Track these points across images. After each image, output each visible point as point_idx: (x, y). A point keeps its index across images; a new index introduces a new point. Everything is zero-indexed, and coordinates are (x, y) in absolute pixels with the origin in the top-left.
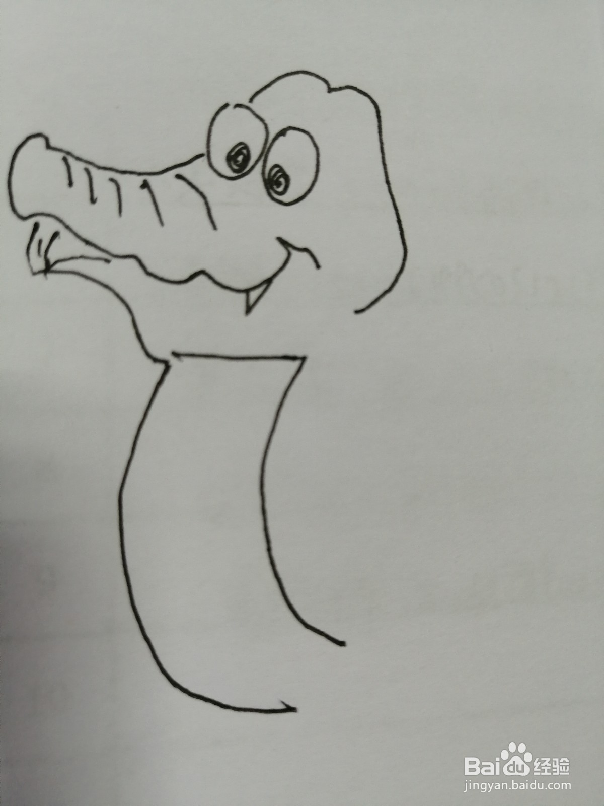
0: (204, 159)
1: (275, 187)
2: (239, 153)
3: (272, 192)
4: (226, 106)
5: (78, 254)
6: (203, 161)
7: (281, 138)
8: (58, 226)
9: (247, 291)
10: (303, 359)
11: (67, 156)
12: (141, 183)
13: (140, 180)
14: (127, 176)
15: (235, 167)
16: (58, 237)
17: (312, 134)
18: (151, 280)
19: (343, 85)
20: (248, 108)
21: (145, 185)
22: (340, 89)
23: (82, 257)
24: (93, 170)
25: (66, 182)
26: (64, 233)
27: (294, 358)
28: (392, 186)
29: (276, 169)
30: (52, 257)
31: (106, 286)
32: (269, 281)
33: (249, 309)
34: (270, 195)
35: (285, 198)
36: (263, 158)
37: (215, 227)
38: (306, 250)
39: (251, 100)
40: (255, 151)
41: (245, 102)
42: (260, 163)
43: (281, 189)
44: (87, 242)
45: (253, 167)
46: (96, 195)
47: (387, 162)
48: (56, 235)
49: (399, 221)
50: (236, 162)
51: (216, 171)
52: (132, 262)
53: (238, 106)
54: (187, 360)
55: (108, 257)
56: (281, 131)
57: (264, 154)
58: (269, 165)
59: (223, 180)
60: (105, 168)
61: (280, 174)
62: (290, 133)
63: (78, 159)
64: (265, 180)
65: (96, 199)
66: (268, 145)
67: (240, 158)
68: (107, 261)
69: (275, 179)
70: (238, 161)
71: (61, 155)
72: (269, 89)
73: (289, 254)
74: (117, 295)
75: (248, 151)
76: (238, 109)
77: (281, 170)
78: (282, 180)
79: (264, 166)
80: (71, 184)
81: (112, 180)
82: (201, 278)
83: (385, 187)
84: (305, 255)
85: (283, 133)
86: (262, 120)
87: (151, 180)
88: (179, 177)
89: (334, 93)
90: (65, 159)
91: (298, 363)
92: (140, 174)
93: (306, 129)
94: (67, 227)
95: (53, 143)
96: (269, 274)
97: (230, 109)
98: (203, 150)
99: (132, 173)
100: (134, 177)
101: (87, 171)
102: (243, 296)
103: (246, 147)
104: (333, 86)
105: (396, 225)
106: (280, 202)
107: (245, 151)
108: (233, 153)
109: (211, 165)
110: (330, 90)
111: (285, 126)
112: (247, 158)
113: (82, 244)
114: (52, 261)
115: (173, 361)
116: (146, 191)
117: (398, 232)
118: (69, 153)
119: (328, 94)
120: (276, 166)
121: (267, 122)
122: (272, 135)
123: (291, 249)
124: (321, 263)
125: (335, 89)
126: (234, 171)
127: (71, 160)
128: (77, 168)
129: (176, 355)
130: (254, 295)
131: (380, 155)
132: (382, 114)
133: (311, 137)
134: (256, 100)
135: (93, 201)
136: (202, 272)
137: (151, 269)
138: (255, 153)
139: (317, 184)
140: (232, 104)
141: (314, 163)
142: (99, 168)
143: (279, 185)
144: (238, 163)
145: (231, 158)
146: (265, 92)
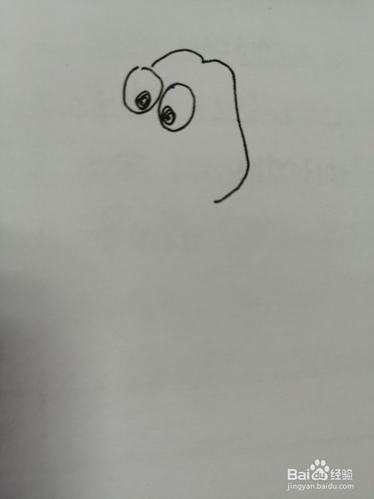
1: (166, 120)
2: (144, 97)
3: (164, 123)
4: (136, 68)
7: (171, 90)
15: (141, 106)
17: (192, 88)
19: (212, 59)
20: (150, 70)
22: (210, 61)
29: (167, 109)
34: (162, 124)
35: (173, 127)
36: (159, 101)
39: (153, 65)
40: (154, 97)
41: (149, 66)
42: (157, 105)
43: (170, 121)
45: (152, 107)
47: (239, 108)
49: (245, 145)
50: (141, 103)
51: (128, 108)
53: (144, 68)
57: (160, 99)
58: (163, 106)
59: (133, 114)
61: (169, 112)
62: (177, 87)
64: (159, 115)
66: (162, 94)
67: (144, 101)
69: (166, 115)
70: (142, 103)
72: (164, 60)
75: (150, 97)
76: (144, 70)
77: (170, 109)
78: (171, 116)
79: (160, 107)
83: (237, 123)
85: (172, 86)
86: (159, 78)
89: (206, 64)
93: (188, 85)
97: (139, 70)
103: (148, 94)
104: (205, 59)
105: (243, 148)
106: (169, 130)
107: (147, 96)
108: (140, 97)
109: (125, 104)
110: (204, 62)
111: (174, 82)
112: (149, 101)
117: (244, 152)
119: (202, 64)
120: (167, 107)
121: (163, 79)
122: (165, 88)
125: (206, 62)
126: (140, 108)
131: (234, 103)
132: (236, 78)
133: (190, 90)
138: (154, 98)
139: (193, 120)
140: (141, 67)
141: (192, 106)
143: (169, 118)
144: (143, 104)
145: (138, 101)
146: (162, 61)
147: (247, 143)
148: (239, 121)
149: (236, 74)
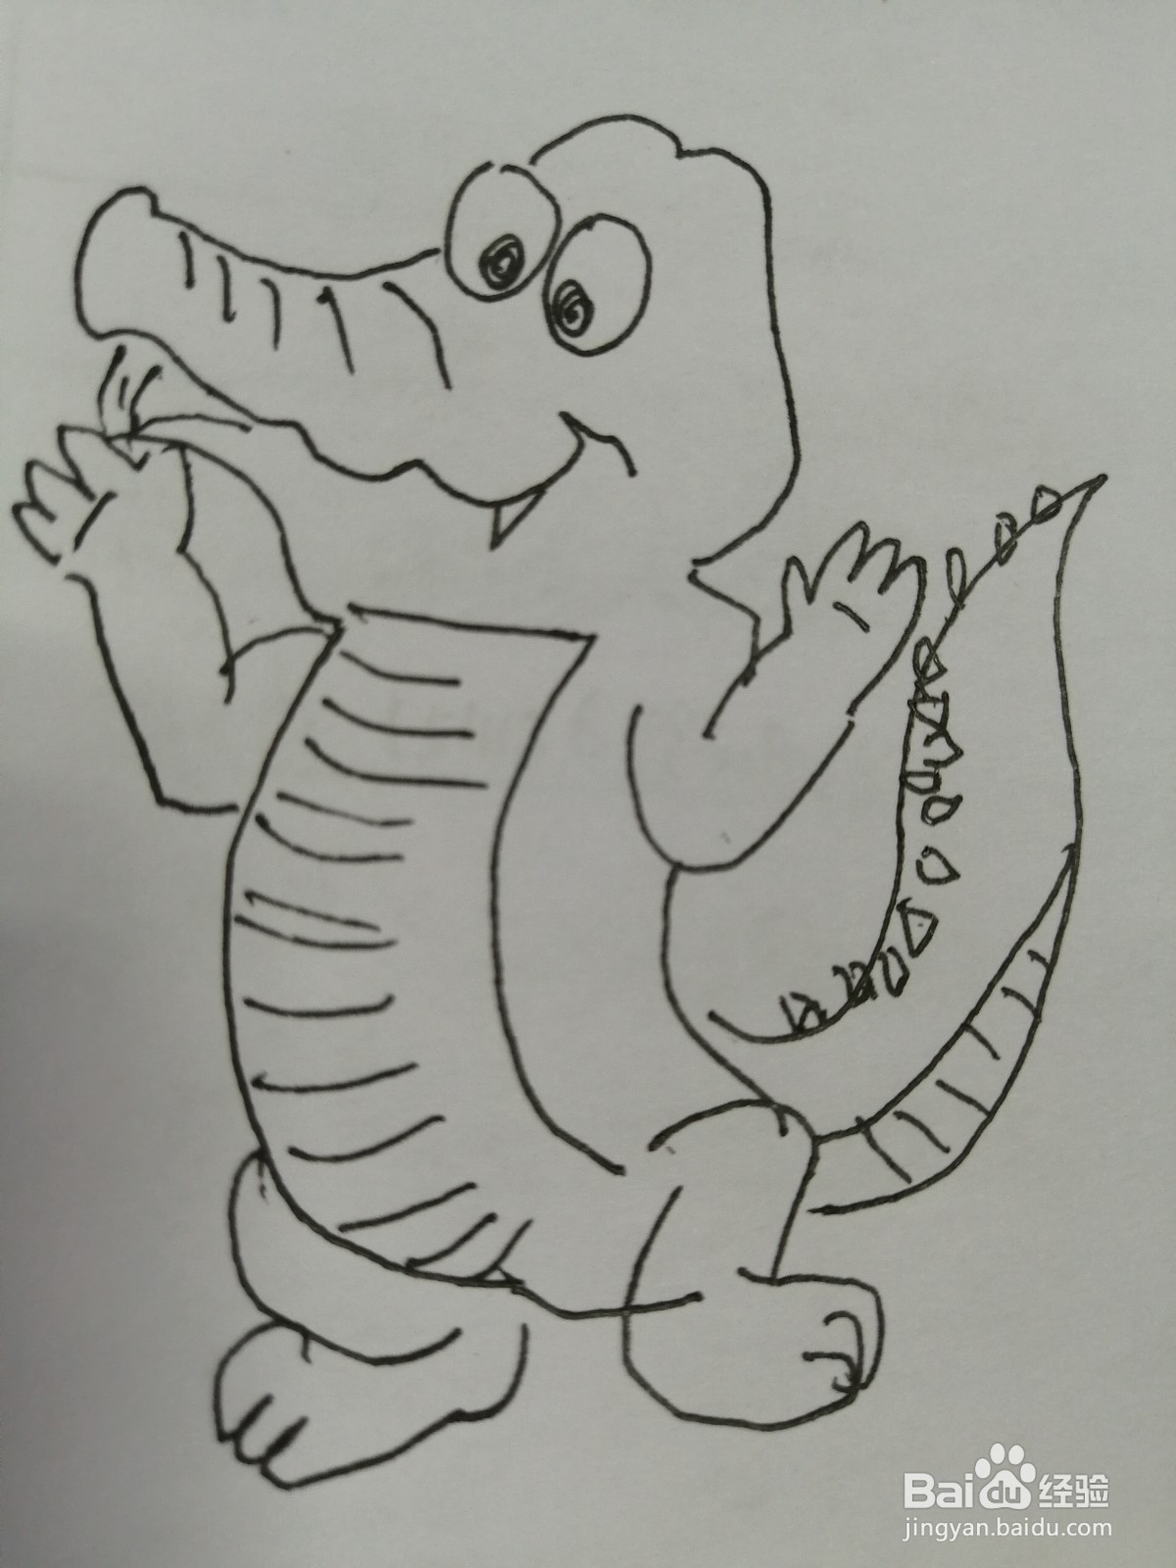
0: (440, 257)
1: (565, 320)
2: (504, 253)
3: (558, 329)
4: (486, 167)
5: (192, 411)
6: (435, 264)
7: (584, 233)
8: (159, 357)
9: (497, 506)
10: (591, 639)
11: (188, 232)
12: (319, 292)
13: (317, 286)
14: (295, 277)
15: (495, 279)
16: (158, 376)
17: (642, 229)
18: (322, 468)
19: (706, 146)
20: (526, 174)
21: (326, 297)
22: (701, 152)
23: (198, 416)
24: (233, 261)
25: (182, 277)
26: (169, 368)
27: (573, 637)
28: (783, 337)
29: (570, 289)
30: (144, 412)
31: (239, 474)
32: (539, 491)
33: (497, 539)
34: (554, 334)
35: (583, 343)
36: (547, 266)
37: (448, 385)
38: (611, 440)
39: (534, 160)
40: (534, 251)
41: (524, 164)
42: (542, 276)
43: (575, 326)
44: (211, 391)
45: (527, 282)
46: (234, 306)
47: (777, 292)
48: (154, 372)
49: (790, 402)
50: (496, 269)
51: (458, 282)
52: (291, 434)
53: (509, 168)
54: (375, 622)
55: (247, 420)
56: (585, 220)
57: (551, 258)
58: (558, 280)
59: (470, 300)
60: (255, 260)
61: (576, 298)
62: (600, 225)
63: (207, 238)
64: (546, 306)
65: (234, 314)
66: (558, 244)
67: (505, 263)
68: (245, 428)
69: (567, 306)
70: (501, 268)
71: (177, 228)
72: (568, 144)
73: (581, 446)
74: (258, 491)
75: (521, 252)
76: (509, 175)
77: (579, 290)
78: (579, 309)
79: (548, 282)
80: (190, 282)
81: (266, 282)
82: (416, 474)
83: (769, 337)
84: (610, 449)
85: (587, 224)
86: (550, 197)
87: (339, 289)
88: (390, 287)
89: (687, 160)
90: (183, 237)
91: (579, 645)
92: (319, 276)
93: (632, 220)
94: (177, 360)
95: (165, 206)
96: (539, 478)
97: (494, 172)
98: (439, 243)
99: (303, 272)
100: (307, 280)
101: (222, 260)
102: (488, 514)
103: (518, 244)
105: (784, 409)
106: (573, 350)
107: (514, 251)
108: (492, 253)
109: (450, 271)
110: (681, 153)
111: (592, 212)
112: (518, 264)
113: (201, 393)
114: (144, 418)
115: (350, 621)
116: (326, 307)
117: (786, 422)
118: (191, 227)
119: (677, 160)
120: (570, 283)
121: (560, 201)
122: (566, 228)
123: (583, 435)
124: (638, 466)
125: (690, 153)
126: (492, 285)
127: (194, 240)
128: (205, 256)
129: (356, 609)
130: (509, 513)
131: (765, 278)
132: (774, 204)
133: (639, 236)
134: (543, 160)
135: (228, 316)
136: (418, 463)
137: (323, 450)
138: (533, 255)
139: (643, 322)
140: (499, 163)
141: (641, 282)
142: (244, 258)
143: (573, 317)
144: (500, 272)
145: (487, 262)
146: (560, 148)
147: (796, 396)
148: (775, 329)
149: (773, 193)
